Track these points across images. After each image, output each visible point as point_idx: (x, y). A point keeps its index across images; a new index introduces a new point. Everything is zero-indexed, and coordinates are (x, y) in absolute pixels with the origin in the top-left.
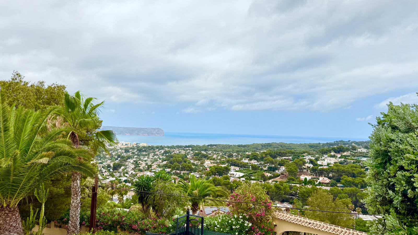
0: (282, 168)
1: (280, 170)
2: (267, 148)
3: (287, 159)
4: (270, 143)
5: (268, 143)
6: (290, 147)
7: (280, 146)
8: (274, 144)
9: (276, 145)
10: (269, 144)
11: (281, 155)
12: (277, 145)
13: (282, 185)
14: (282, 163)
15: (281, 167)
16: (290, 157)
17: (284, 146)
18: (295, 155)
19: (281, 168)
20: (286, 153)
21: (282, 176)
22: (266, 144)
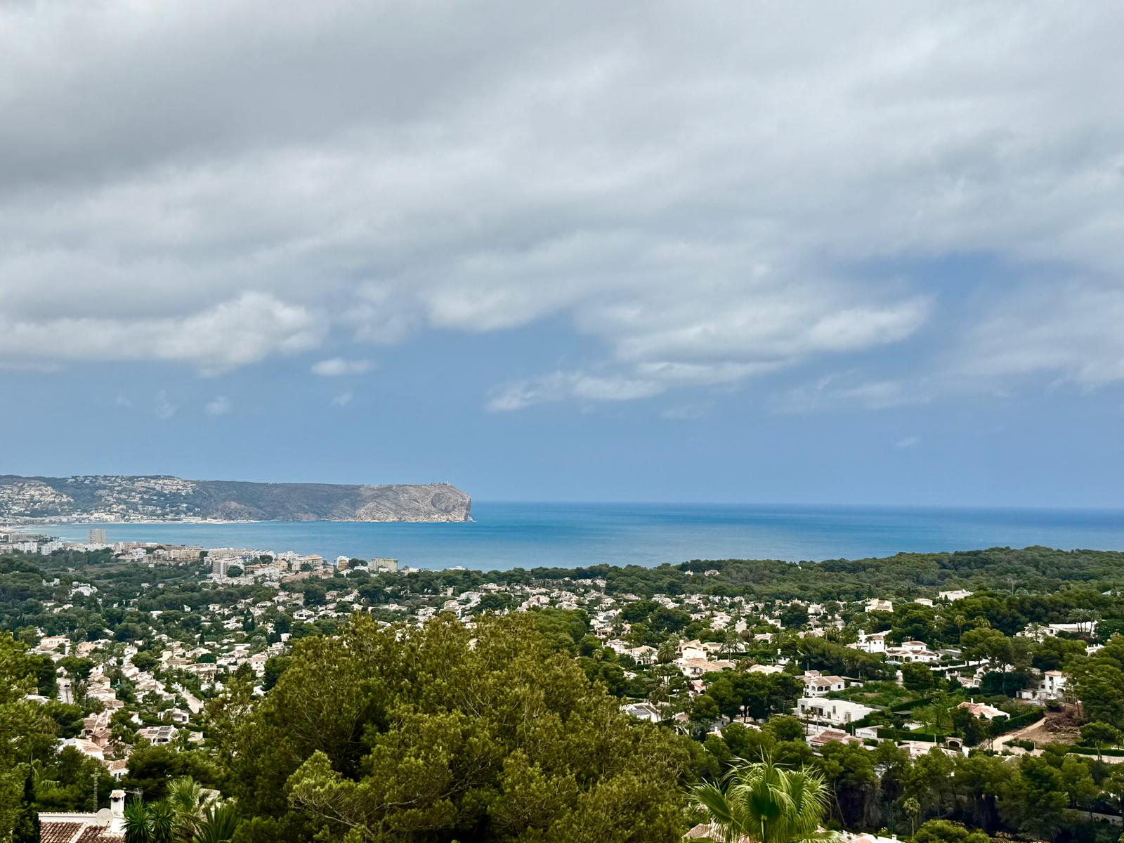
0: (1051, 679)
1: (1043, 687)
2: (967, 576)
3: (1075, 636)
4: (979, 552)
5: (969, 553)
6: (1081, 567)
7: (1028, 563)
8: (1001, 556)
9: (1009, 562)
10: (976, 553)
11: (1043, 615)
12: (1017, 558)
13: (1058, 764)
14: (1053, 658)
15: (1048, 674)
16: (1088, 626)
17: (1052, 564)
18: (1112, 616)
19: (1047, 678)
20: (1065, 606)
21: (1054, 716)
22: (961, 554)
